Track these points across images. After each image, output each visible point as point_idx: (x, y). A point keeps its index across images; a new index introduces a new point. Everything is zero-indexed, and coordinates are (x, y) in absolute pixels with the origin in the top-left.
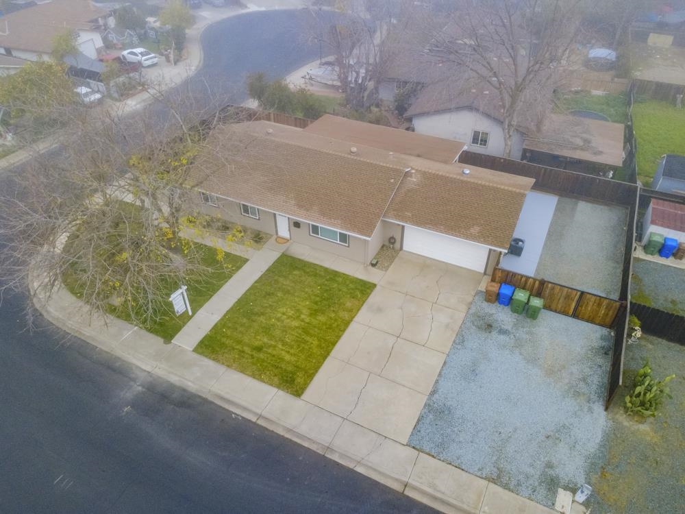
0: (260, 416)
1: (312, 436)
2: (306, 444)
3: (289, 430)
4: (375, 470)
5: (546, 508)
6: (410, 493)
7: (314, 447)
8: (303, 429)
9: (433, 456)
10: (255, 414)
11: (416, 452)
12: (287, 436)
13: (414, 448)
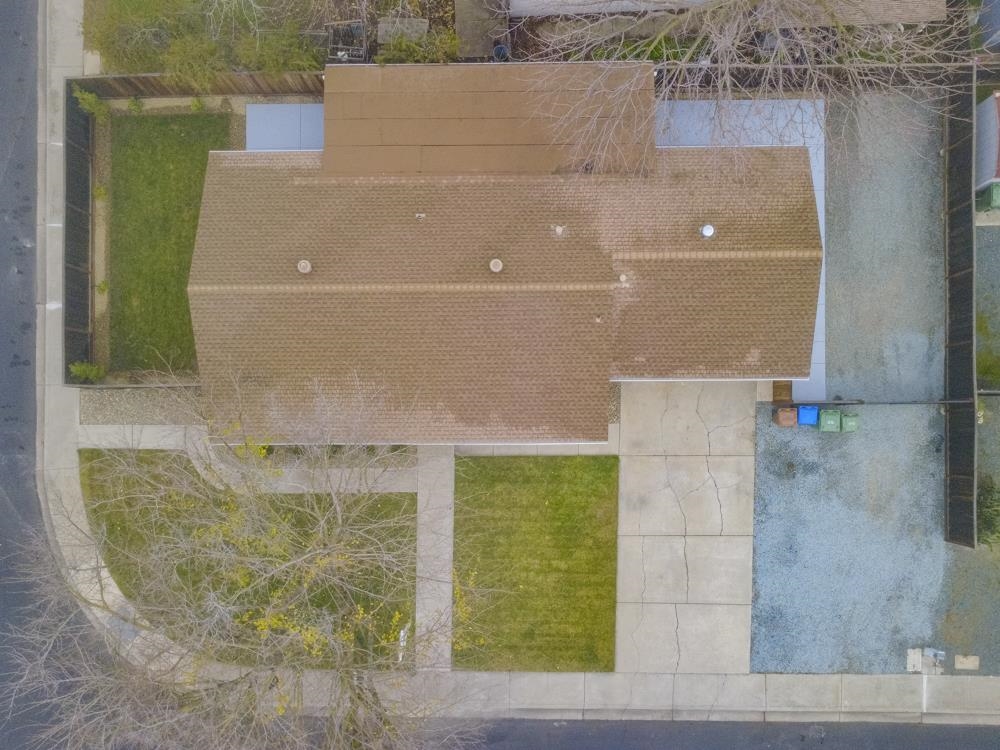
0: (584, 711)
1: (650, 705)
2: (649, 718)
3: (624, 711)
4: (729, 712)
5: (899, 676)
6: (771, 719)
7: (657, 717)
8: (637, 704)
9: (781, 673)
10: (577, 710)
11: (762, 676)
12: (625, 718)
13: (759, 673)
